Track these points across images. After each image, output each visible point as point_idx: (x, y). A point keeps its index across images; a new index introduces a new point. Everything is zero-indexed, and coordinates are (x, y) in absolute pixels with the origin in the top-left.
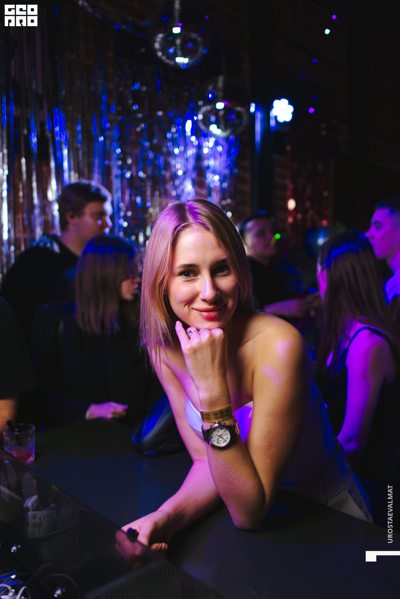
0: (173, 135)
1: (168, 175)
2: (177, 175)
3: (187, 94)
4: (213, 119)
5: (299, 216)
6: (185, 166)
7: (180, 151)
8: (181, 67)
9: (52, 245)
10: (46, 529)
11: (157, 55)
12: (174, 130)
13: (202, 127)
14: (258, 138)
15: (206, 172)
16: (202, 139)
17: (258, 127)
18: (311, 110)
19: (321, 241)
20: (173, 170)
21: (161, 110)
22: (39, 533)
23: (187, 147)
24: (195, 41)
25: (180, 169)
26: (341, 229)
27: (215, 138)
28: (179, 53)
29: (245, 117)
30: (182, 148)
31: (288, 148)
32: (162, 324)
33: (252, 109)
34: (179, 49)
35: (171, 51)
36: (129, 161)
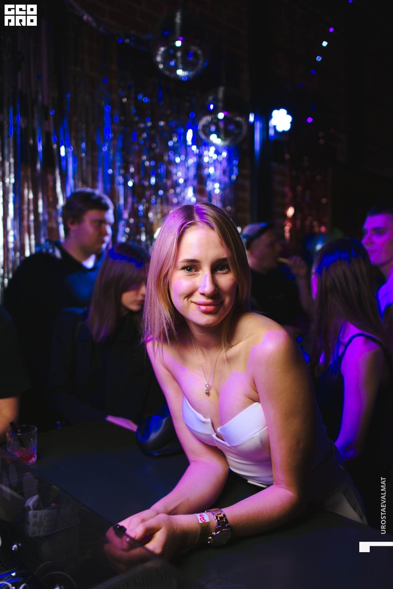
0: (175, 144)
1: (169, 183)
2: (178, 184)
3: (187, 105)
4: (213, 128)
5: (298, 222)
6: (186, 174)
7: (181, 160)
8: (183, 79)
9: (54, 251)
10: (46, 528)
11: (158, 67)
12: (175, 139)
13: (203, 137)
14: (257, 147)
15: (207, 180)
16: (202, 149)
17: (257, 136)
18: (310, 120)
19: (319, 247)
20: (175, 178)
21: (163, 120)
22: (39, 532)
23: (188, 156)
24: (195, 55)
25: (181, 177)
26: (339, 235)
27: (216, 147)
28: (180, 66)
29: (245, 127)
30: (183, 157)
31: (287, 156)
32: (166, 314)
33: (252, 118)
34: (180, 61)
35: (172, 63)
36: (132, 170)
